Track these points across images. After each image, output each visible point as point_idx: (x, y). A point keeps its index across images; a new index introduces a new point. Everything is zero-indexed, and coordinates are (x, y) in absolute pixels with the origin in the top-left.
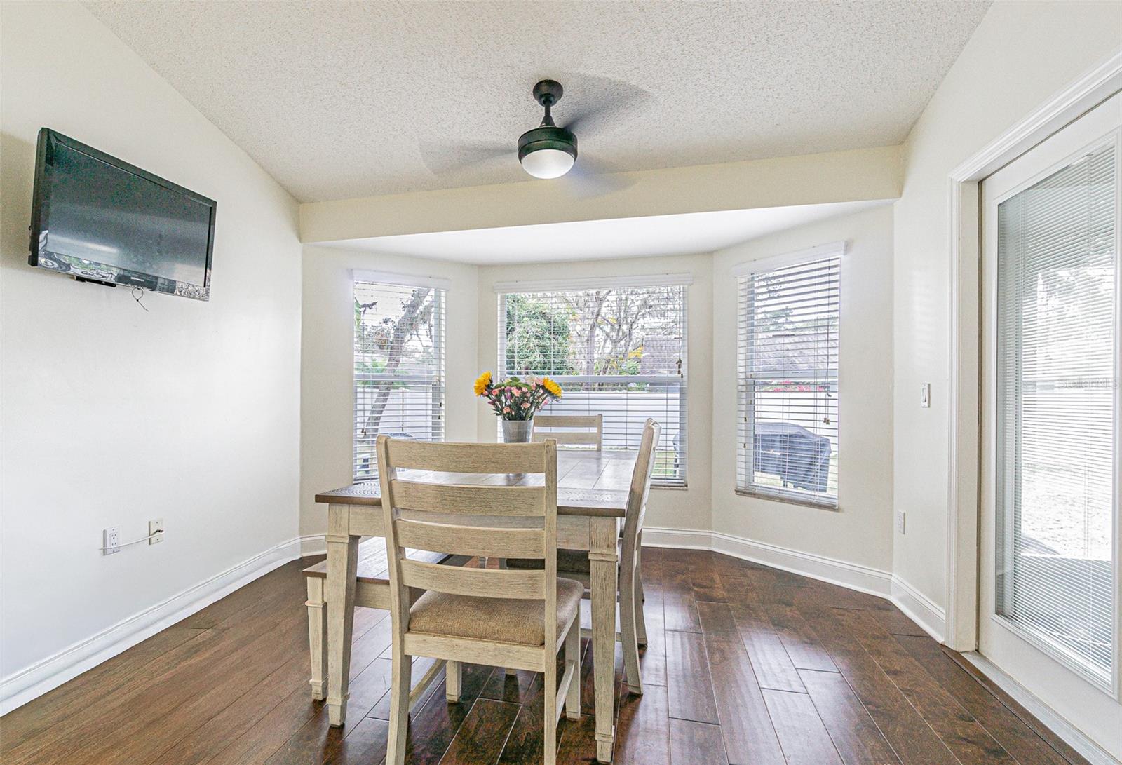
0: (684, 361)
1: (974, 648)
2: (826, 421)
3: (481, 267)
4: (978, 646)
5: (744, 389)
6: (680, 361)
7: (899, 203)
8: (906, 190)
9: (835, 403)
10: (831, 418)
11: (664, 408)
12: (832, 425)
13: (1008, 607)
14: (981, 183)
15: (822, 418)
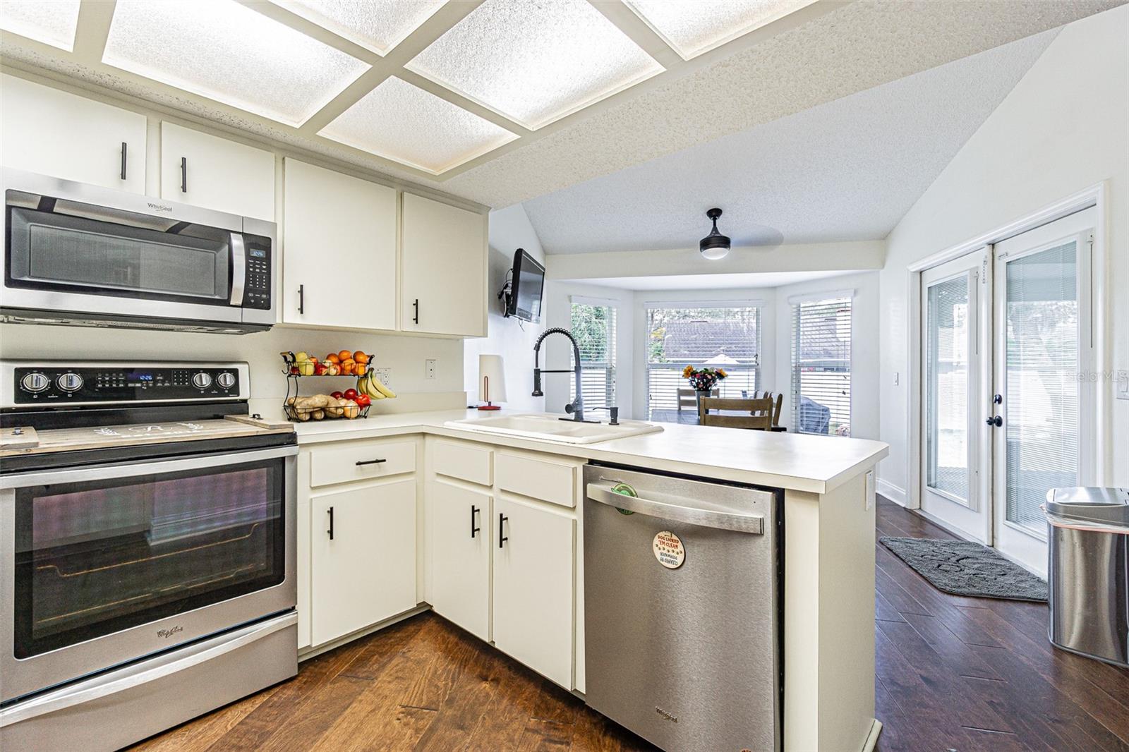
0: (759, 355)
1: (918, 507)
2: (844, 393)
3: (636, 292)
4: (920, 506)
5: (794, 373)
6: (757, 355)
7: (881, 271)
8: (888, 264)
9: (849, 382)
10: (846, 391)
11: (747, 385)
12: (847, 395)
13: (933, 482)
14: (921, 273)
15: (841, 391)
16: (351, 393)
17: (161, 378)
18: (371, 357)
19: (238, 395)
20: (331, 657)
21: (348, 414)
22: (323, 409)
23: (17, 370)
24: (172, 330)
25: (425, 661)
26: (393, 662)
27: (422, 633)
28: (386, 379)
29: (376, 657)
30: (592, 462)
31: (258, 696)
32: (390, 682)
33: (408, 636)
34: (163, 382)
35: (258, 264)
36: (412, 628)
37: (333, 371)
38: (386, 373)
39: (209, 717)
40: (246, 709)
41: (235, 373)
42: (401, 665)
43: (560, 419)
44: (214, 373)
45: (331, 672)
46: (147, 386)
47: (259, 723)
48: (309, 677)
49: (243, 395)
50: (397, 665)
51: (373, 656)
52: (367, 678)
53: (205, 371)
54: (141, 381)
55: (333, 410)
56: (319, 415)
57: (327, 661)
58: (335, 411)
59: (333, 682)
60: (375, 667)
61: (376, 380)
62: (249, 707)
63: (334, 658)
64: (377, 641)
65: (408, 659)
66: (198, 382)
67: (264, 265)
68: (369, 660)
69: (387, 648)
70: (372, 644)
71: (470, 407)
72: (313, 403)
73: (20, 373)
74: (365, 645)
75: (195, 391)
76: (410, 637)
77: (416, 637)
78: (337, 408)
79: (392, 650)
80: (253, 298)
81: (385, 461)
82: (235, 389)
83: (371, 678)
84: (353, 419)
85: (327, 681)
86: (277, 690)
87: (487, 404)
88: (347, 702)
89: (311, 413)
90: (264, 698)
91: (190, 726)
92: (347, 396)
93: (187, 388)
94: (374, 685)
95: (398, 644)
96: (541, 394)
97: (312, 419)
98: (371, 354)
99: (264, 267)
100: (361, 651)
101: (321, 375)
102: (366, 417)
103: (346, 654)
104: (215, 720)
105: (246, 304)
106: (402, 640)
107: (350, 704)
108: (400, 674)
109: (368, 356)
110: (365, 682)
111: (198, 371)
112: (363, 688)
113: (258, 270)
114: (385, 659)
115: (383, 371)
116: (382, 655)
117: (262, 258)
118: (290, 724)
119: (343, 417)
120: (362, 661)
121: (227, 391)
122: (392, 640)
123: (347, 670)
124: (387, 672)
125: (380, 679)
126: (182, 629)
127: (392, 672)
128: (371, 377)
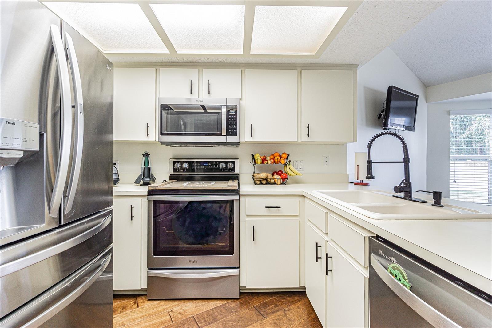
16: (280, 173)
17: (210, 165)
18: (288, 155)
19: (234, 172)
20: (256, 296)
21: (276, 182)
22: (266, 179)
23: (174, 162)
24: (212, 147)
25: (293, 321)
26: (278, 313)
27: (300, 303)
28: (300, 166)
29: (273, 305)
30: (378, 237)
31: (223, 300)
32: (271, 324)
33: (292, 301)
34: (211, 166)
35: (232, 117)
36: (297, 298)
37: (269, 162)
38: (300, 163)
39: (205, 301)
40: (217, 304)
41: (234, 162)
42: (280, 317)
43: (393, 196)
44: (226, 163)
45: (252, 304)
46: (206, 168)
47: (216, 313)
48: (243, 301)
49: (237, 172)
50: (279, 316)
51: (272, 304)
52: (263, 315)
53: (224, 162)
54: (204, 166)
55: (269, 180)
56: (265, 182)
57: (254, 297)
58: (270, 180)
59: (250, 310)
60: (270, 311)
61: (291, 167)
62: (218, 303)
63: (257, 297)
64: (278, 297)
65: (285, 314)
66: (221, 166)
67: (235, 117)
68: (269, 306)
69: (280, 303)
70: (275, 297)
71: (351, 183)
72: (260, 176)
73: (175, 163)
74: (272, 297)
75: (220, 170)
76: (293, 303)
77: (296, 304)
78: (271, 179)
79: (281, 306)
80: (231, 131)
81: (280, 208)
82: (233, 170)
83: (264, 316)
84: (279, 185)
85: (248, 307)
86: (230, 301)
87: (359, 182)
88: (249, 323)
89: (261, 181)
90: (224, 302)
91: (199, 301)
92: (277, 173)
93: (218, 168)
94: (263, 322)
95: (286, 304)
96: (373, 178)
97: (261, 183)
98: (288, 154)
99: (235, 118)
100: (268, 299)
101: (264, 164)
102: (285, 184)
103: (262, 298)
104: (206, 303)
105: (228, 134)
106: (289, 303)
107: (249, 325)
108: (277, 322)
109: (287, 155)
110: (261, 317)
111: (221, 162)
112: (258, 320)
113: (232, 120)
114: (275, 309)
115: (299, 162)
116: (276, 306)
117: (234, 115)
118: (225, 321)
119: (275, 183)
120: (266, 305)
121: (230, 170)
122: (284, 300)
123: (258, 306)
124: (273, 317)
125: (267, 319)
126: (197, 262)
127: (274, 318)
128: (289, 165)
